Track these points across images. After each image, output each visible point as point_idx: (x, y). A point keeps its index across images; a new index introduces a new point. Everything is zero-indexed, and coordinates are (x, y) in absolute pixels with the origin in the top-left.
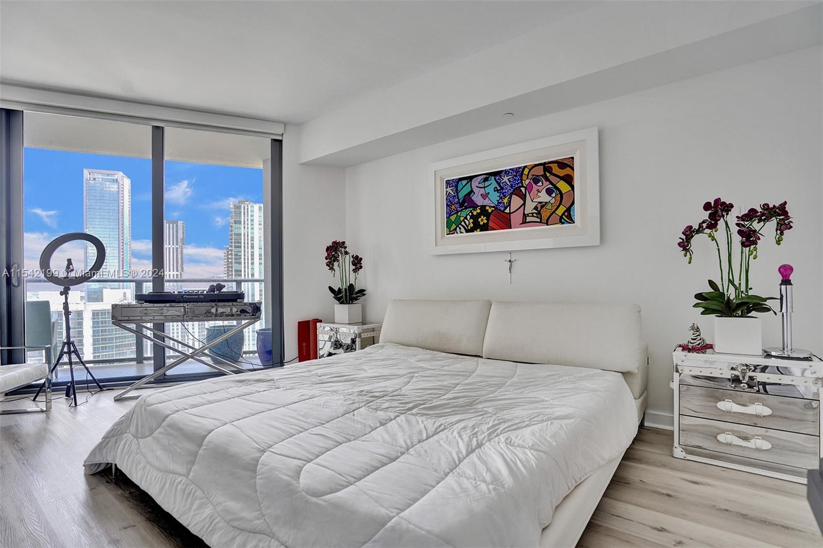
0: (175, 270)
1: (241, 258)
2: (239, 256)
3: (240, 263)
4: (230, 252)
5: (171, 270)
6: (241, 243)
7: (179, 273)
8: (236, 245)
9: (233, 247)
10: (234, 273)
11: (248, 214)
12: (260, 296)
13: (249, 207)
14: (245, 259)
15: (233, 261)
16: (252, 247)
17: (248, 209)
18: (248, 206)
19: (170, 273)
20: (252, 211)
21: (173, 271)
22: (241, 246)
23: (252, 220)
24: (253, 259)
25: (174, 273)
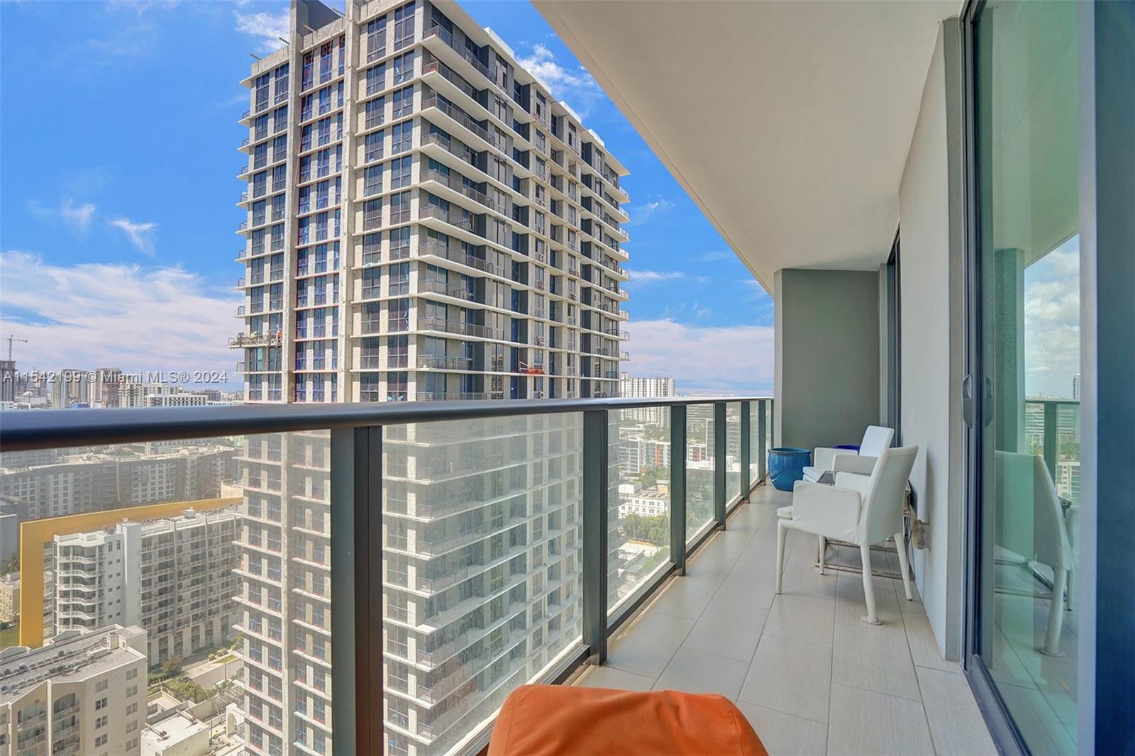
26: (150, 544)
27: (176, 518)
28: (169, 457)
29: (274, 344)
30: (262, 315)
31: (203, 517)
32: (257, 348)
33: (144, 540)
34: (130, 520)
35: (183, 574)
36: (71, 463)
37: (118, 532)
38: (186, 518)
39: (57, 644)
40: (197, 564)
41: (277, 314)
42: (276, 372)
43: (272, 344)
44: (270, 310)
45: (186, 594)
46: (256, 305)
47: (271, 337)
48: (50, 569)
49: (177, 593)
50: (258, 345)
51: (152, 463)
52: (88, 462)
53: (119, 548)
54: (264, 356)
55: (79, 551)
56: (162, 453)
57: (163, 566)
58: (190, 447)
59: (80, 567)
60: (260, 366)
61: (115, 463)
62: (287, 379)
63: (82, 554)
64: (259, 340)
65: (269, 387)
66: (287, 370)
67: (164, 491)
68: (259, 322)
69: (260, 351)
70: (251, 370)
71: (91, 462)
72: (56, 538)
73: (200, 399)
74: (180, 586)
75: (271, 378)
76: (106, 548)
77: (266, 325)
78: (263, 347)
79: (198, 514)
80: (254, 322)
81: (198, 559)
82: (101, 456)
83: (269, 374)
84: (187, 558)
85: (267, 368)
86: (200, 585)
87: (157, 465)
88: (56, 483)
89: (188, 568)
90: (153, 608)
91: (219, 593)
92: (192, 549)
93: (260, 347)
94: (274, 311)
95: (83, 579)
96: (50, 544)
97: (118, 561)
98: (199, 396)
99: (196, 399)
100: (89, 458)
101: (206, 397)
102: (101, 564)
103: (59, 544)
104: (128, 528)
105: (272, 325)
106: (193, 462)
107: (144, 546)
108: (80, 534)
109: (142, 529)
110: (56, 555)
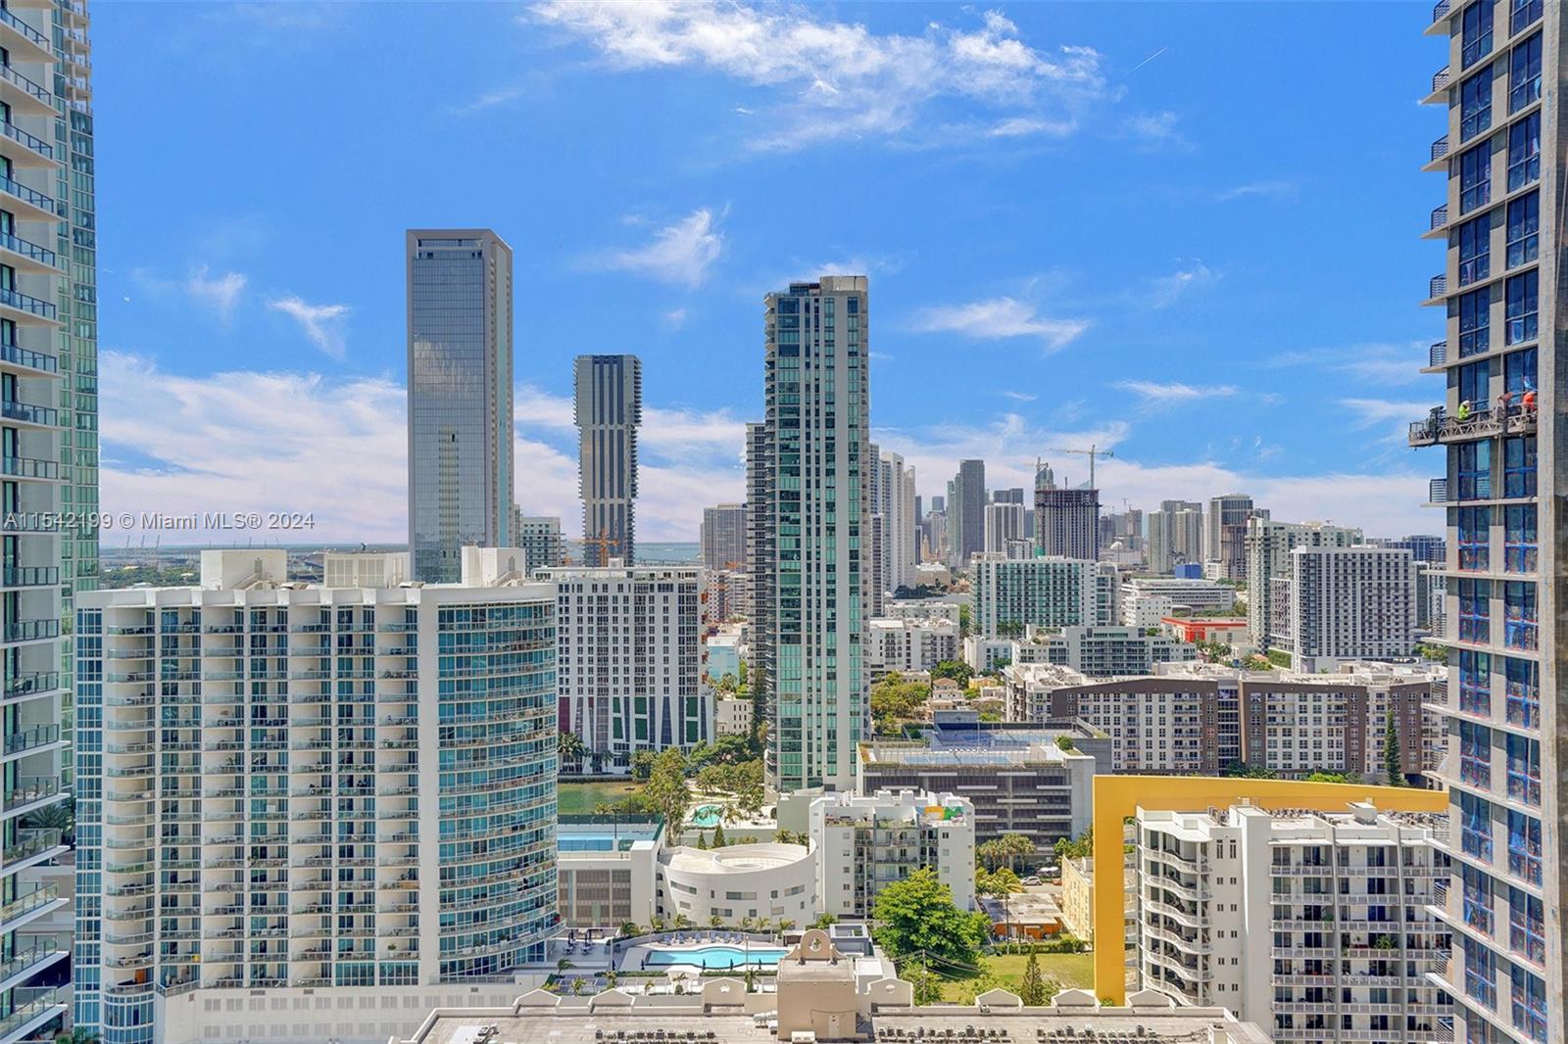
0: (616, 495)
1: (798, 457)
2: (793, 450)
3: (794, 472)
4: (768, 441)
5: (607, 494)
6: (797, 411)
7: (624, 502)
8: (787, 417)
9: (777, 424)
10: (778, 501)
11: (817, 326)
12: (851, 570)
13: (821, 305)
14: (808, 460)
15: (777, 466)
16: (830, 424)
17: (817, 310)
18: (817, 300)
19: (602, 501)
20: (830, 316)
21: (612, 496)
22: (798, 420)
23: (830, 343)
24: (831, 459)
25: (612, 501)
26: (1287, 861)
27: (1336, 817)
28: (1332, 682)
29: (1519, 427)
30: (1486, 360)
31: (1394, 823)
32: (1475, 442)
33: (1276, 850)
34: (1257, 802)
35: (1353, 942)
36: (1170, 676)
37: (1232, 822)
38: (1359, 820)
39: (1137, 1010)
40: (1378, 927)
41: (1525, 351)
42: (1525, 500)
43: (1510, 430)
44: (1508, 342)
45: (1361, 992)
46: (1472, 337)
47: (1510, 411)
48: (1133, 866)
49: (1339, 981)
50: (1478, 434)
51: (1302, 689)
52: (1195, 677)
53: (1233, 854)
54: (1493, 460)
55: (1174, 846)
56: (1323, 672)
57: (1313, 913)
58: (1374, 664)
59: (1174, 875)
60: (1483, 486)
61: (1235, 682)
62: (1552, 518)
63: (1177, 852)
64: (1478, 422)
65: (1507, 540)
66: (1551, 493)
67: (1325, 750)
68: (1482, 376)
69: (1483, 450)
70: (1461, 498)
71: (1200, 678)
72: (1140, 813)
73: (1397, 557)
74: (1346, 968)
75: (1512, 516)
76: (1212, 851)
77: (1496, 383)
78: (1491, 439)
79: (1383, 818)
80: (1467, 379)
81: (1382, 918)
82: (1217, 667)
83: (1506, 506)
84: (1360, 911)
85: (1500, 489)
86: (1388, 978)
87: (1310, 696)
88: (1149, 709)
89: (1359, 934)
90: (1295, 998)
91: (1430, 1010)
92: (1369, 892)
93: (1481, 440)
94: (1517, 344)
95: (1178, 899)
96: (1130, 820)
97: (1233, 881)
98: (1396, 551)
99: (1388, 556)
100: (1197, 670)
101: (1410, 552)
102: (1205, 878)
103: (1145, 825)
104: (1249, 819)
105: (1513, 381)
106: (1380, 696)
107: (1276, 861)
108: (1173, 813)
109: (1274, 826)
110: (1139, 843)
